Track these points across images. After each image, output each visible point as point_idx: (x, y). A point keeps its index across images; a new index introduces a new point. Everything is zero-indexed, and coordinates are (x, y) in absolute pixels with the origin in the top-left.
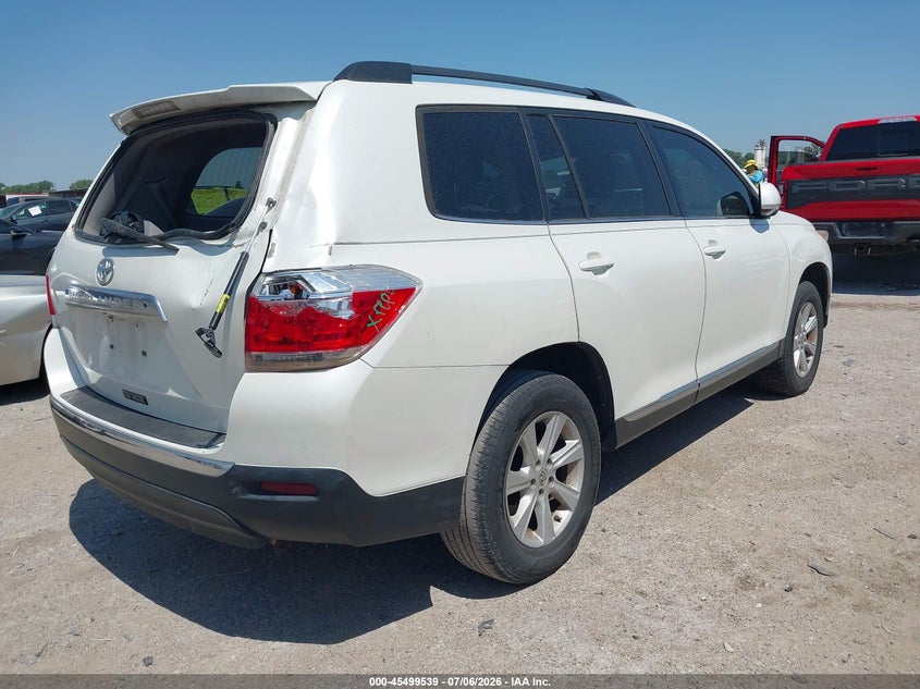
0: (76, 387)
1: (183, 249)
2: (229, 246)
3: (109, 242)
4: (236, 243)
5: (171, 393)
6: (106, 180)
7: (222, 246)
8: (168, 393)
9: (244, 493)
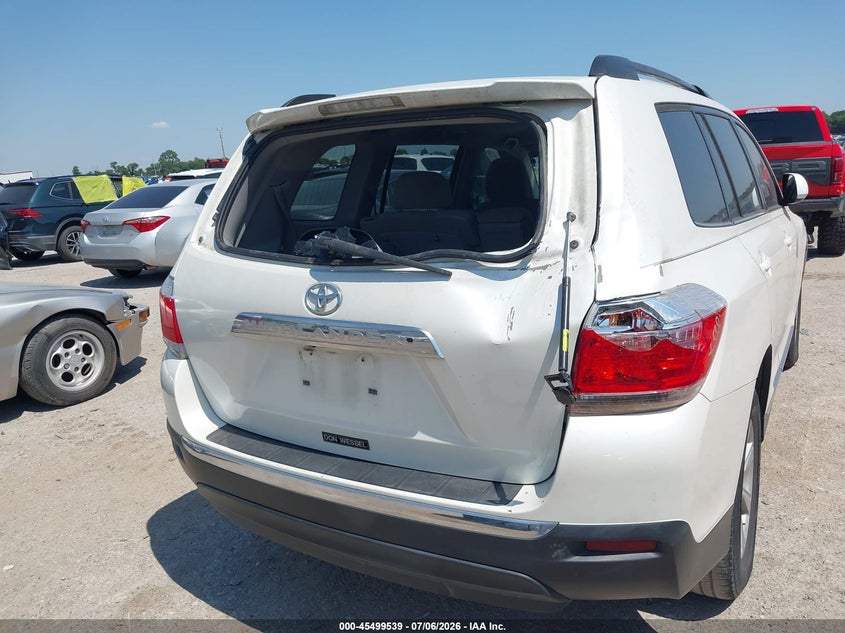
0: (216, 428)
1: (456, 273)
2: (524, 269)
3: (315, 263)
4: (531, 264)
5: (420, 436)
6: (241, 185)
7: (514, 269)
8: (416, 438)
9: (567, 556)
